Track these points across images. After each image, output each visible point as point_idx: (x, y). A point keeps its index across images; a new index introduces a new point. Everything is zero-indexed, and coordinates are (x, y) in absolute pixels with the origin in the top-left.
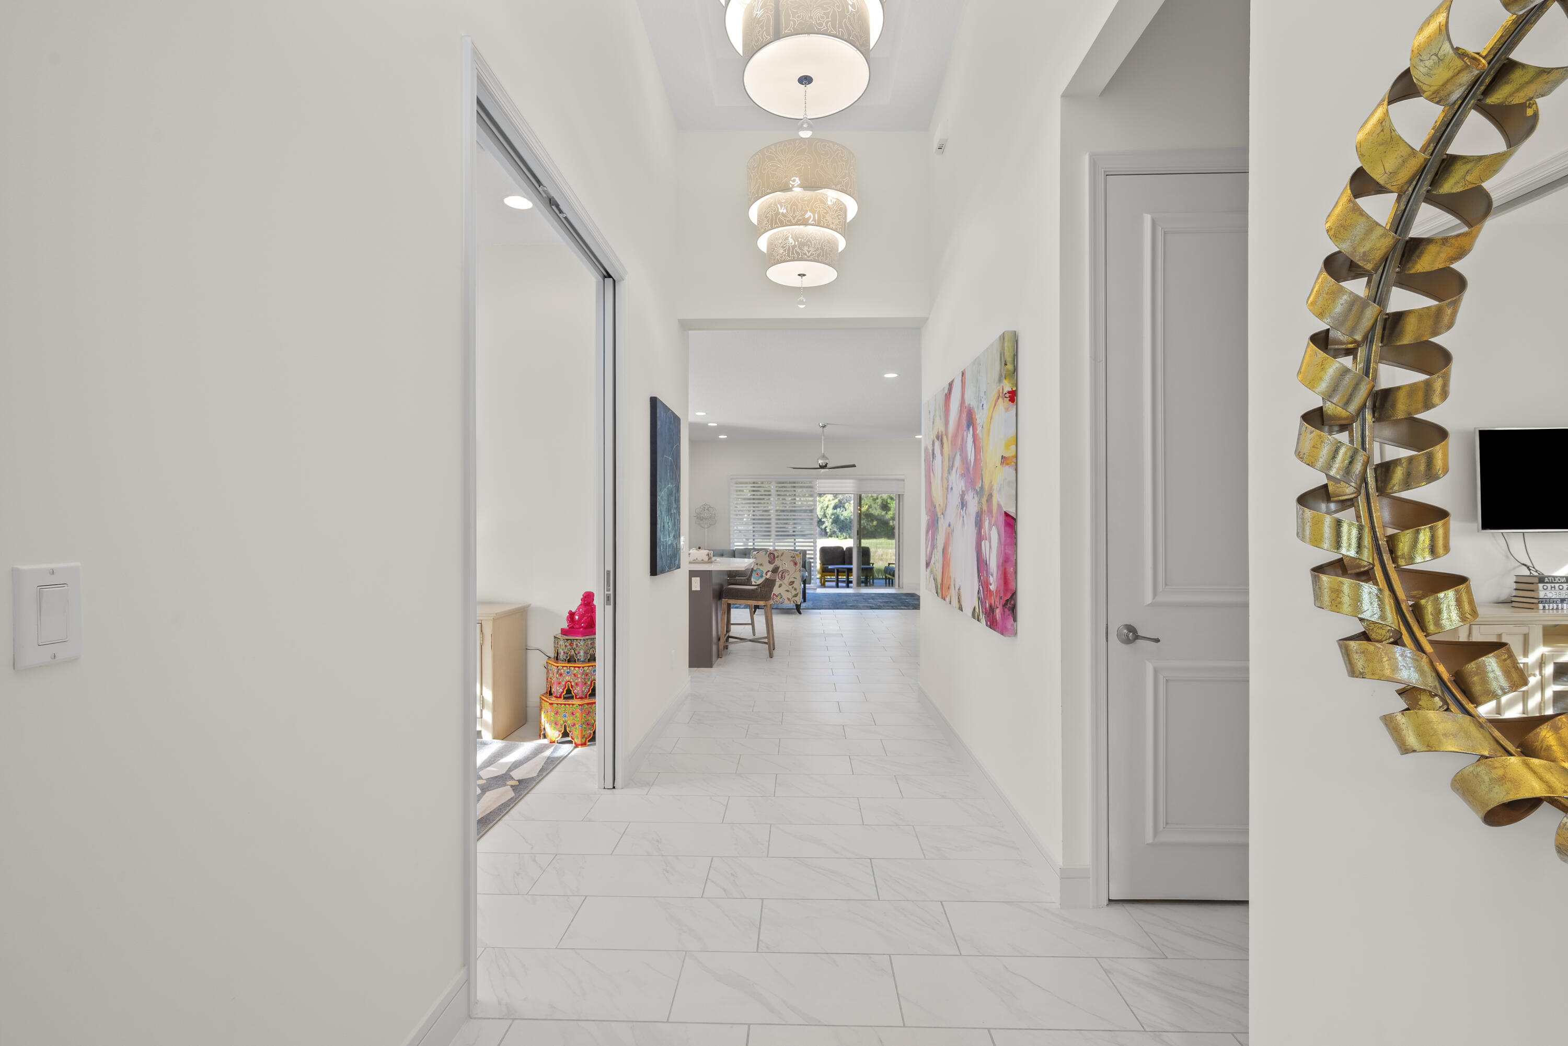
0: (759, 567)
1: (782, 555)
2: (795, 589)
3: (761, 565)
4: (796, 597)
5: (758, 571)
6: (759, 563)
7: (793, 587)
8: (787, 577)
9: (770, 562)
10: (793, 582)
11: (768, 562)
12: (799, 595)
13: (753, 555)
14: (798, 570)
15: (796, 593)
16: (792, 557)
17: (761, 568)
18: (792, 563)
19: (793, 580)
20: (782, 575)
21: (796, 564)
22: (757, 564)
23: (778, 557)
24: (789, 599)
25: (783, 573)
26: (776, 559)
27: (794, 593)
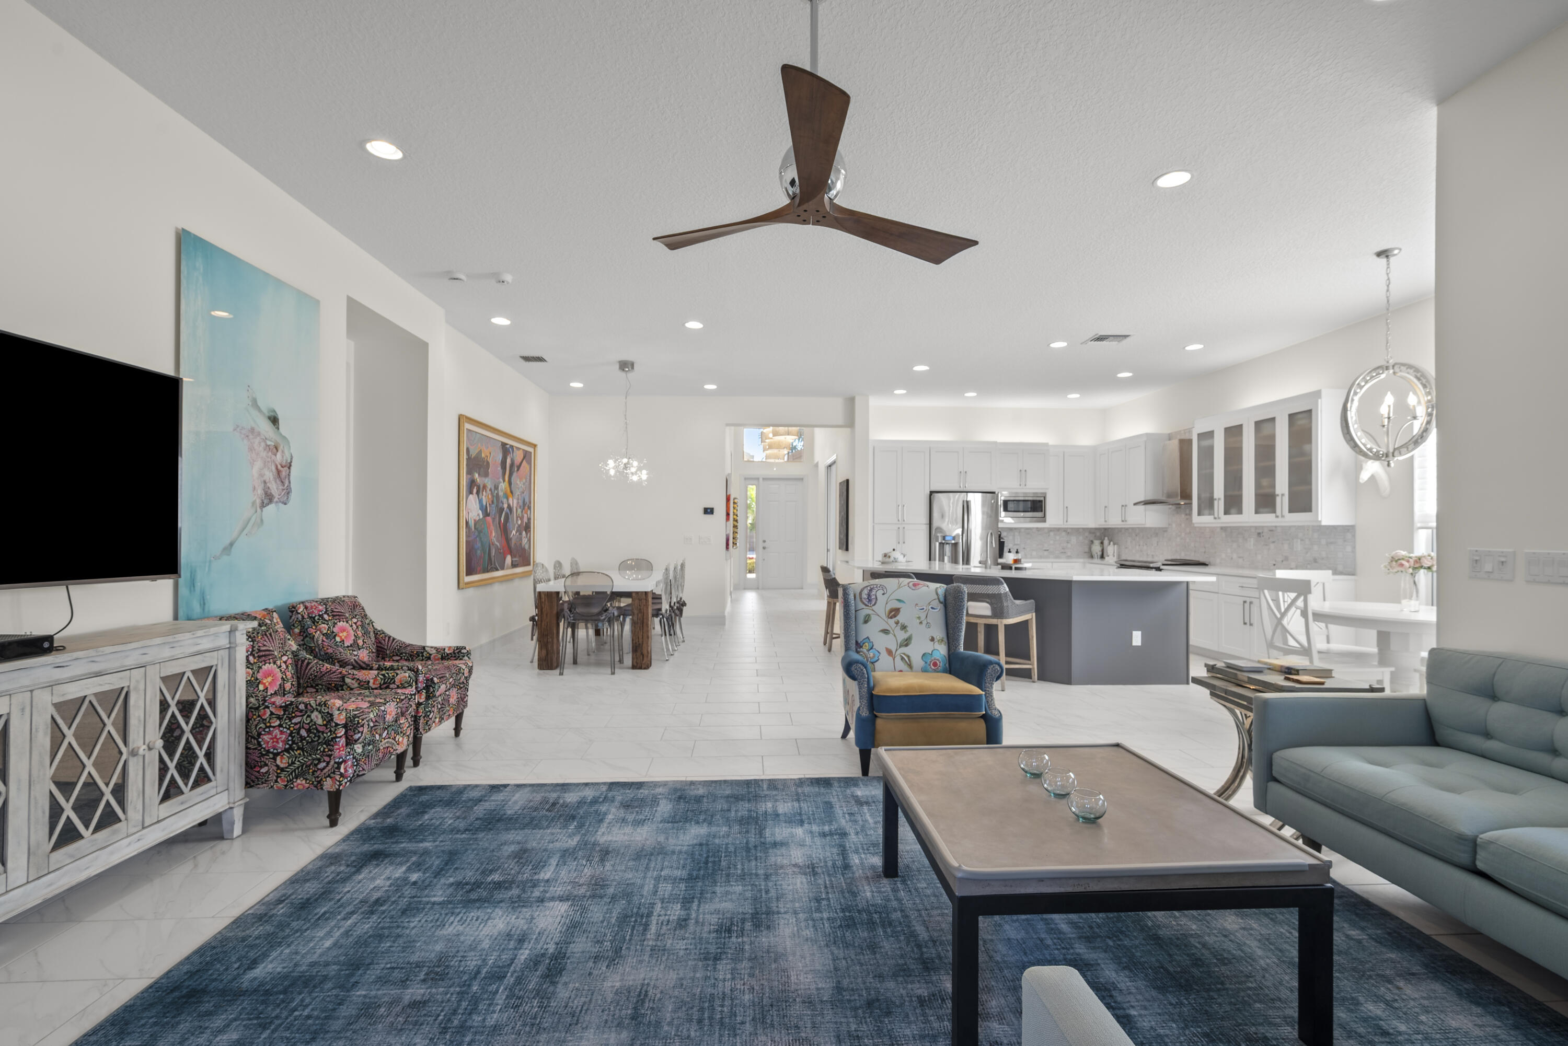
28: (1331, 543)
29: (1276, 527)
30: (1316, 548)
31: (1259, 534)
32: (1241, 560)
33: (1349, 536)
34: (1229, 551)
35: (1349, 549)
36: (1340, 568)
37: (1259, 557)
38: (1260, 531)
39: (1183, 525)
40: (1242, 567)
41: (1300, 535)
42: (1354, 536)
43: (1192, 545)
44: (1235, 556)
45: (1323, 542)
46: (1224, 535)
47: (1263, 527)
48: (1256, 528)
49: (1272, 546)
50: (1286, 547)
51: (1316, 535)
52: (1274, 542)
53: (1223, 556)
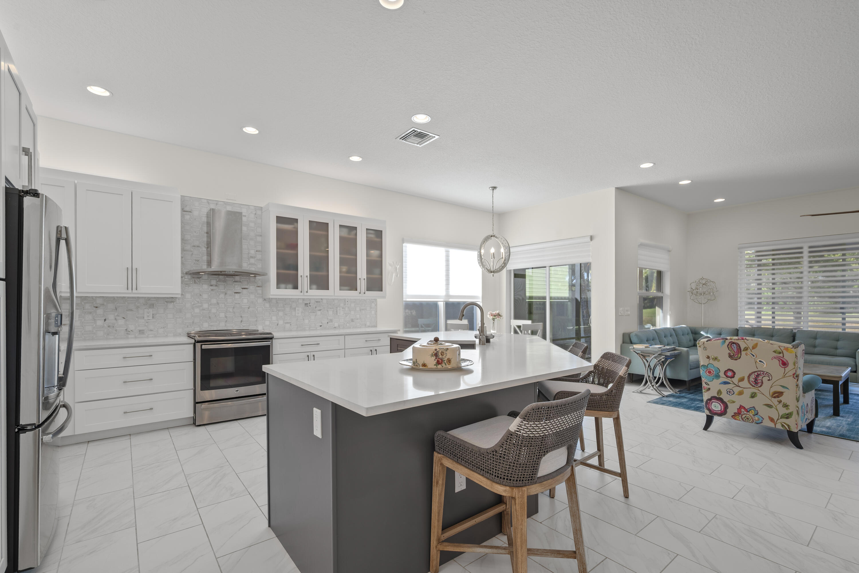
0: (711, 361)
1: (753, 348)
2: (786, 406)
3: (716, 359)
4: (787, 418)
5: (710, 367)
6: (712, 356)
7: (780, 402)
8: (767, 384)
9: (730, 356)
10: (781, 394)
11: (727, 356)
12: (793, 416)
13: (701, 344)
14: (791, 373)
15: (787, 412)
16: (775, 352)
17: (716, 364)
18: (776, 362)
19: (781, 389)
20: (756, 380)
21: (784, 364)
22: (708, 357)
23: (746, 349)
24: (772, 420)
25: (758, 375)
26: (743, 353)
27: (783, 411)
28: (363, 309)
29: (322, 299)
30: (353, 313)
31: (306, 304)
32: (288, 326)
33: (373, 305)
34: (274, 318)
35: (373, 312)
36: (368, 324)
37: (306, 321)
38: (308, 302)
39: (205, 296)
40: (291, 331)
41: (342, 305)
42: (376, 305)
43: (222, 315)
44: (281, 322)
45: (358, 309)
46: (267, 305)
47: (310, 299)
48: (303, 299)
49: (319, 313)
50: (331, 313)
51: (353, 305)
52: (320, 310)
53: (267, 323)
